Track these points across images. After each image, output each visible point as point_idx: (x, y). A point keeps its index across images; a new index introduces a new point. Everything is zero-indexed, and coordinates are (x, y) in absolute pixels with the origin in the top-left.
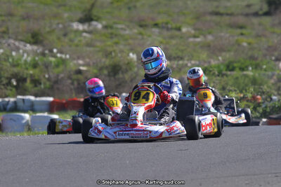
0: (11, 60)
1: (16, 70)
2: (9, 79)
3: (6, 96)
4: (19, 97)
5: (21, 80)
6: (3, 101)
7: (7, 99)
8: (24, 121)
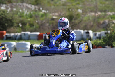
0: (19, 14)
1: (22, 19)
2: (18, 24)
3: (16, 32)
4: (23, 33)
5: (24, 24)
6: (14, 35)
7: (16, 34)
8: (12, 46)
